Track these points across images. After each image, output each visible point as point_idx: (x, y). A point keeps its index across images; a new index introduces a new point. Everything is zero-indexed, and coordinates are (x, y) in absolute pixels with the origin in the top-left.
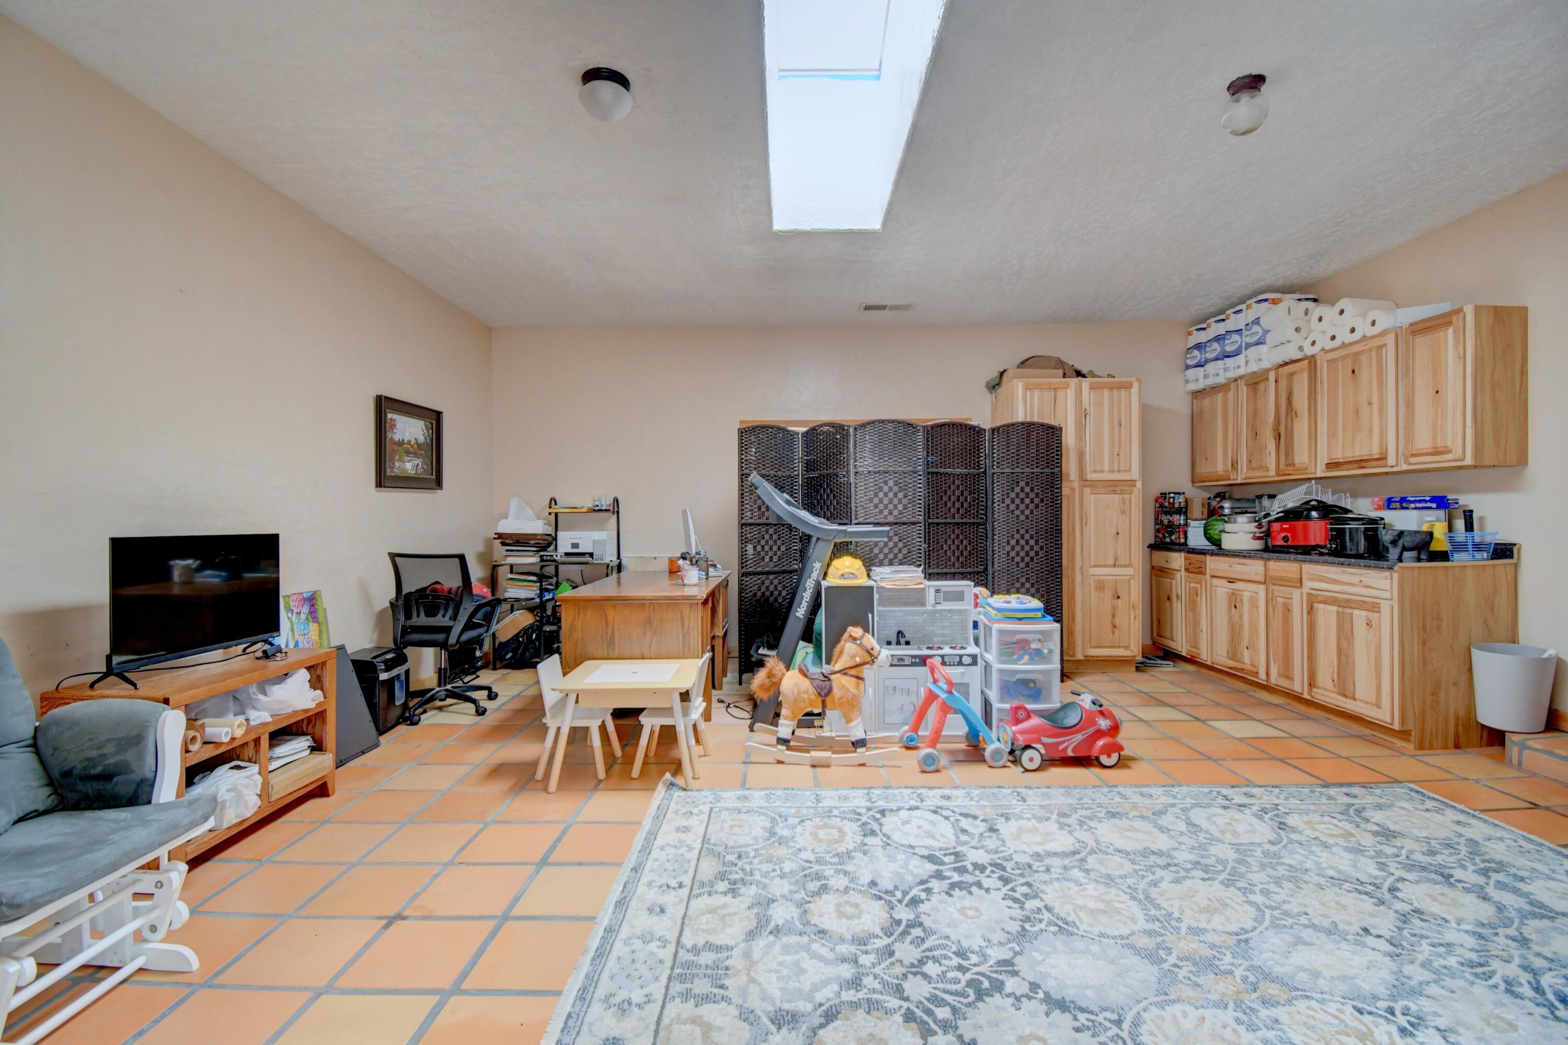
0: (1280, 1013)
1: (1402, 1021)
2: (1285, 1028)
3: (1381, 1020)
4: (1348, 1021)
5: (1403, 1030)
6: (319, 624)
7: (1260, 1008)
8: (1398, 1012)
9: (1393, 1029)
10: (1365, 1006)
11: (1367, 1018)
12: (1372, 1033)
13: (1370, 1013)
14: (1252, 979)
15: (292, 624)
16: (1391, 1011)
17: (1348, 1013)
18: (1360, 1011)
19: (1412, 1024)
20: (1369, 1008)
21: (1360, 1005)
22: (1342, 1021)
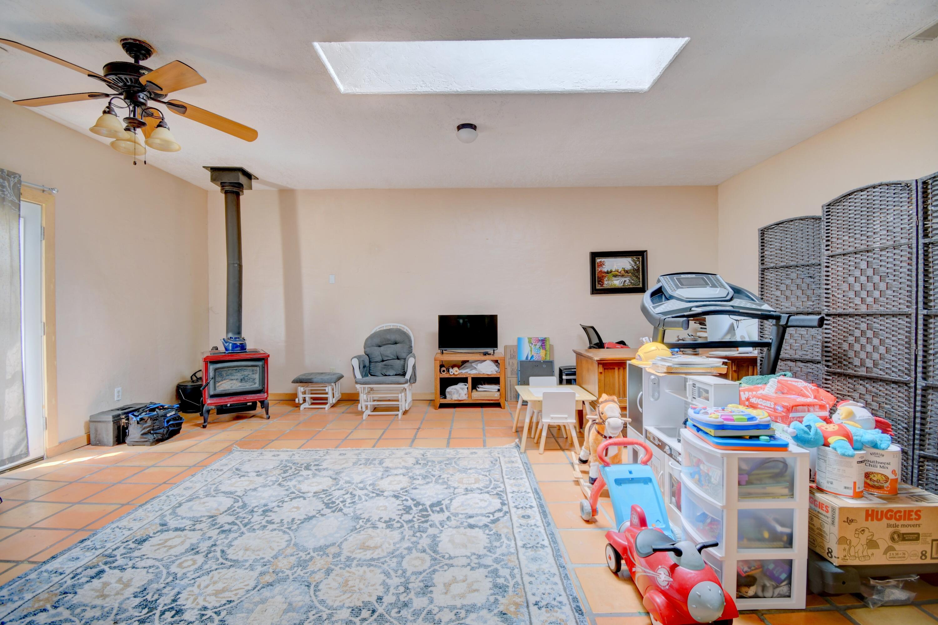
0: (256, 574)
1: (209, 613)
2: (247, 571)
3: (218, 605)
4: (230, 593)
5: (205, 608)
6: (546, 351)
7: (262, 569)
8: (214, 616)
9: (209, 606)
10: (229, 606)
11: (224, 601)
12: (217, 597)
13: (225, 605)
14: (280, 574)
15: (531, 348)
16: (218, 613)
17: (232, 596)
18: (230, 602)
19: (203, 615)
20: (227, 606)
21: (232, 604)
22: (232, 591)
